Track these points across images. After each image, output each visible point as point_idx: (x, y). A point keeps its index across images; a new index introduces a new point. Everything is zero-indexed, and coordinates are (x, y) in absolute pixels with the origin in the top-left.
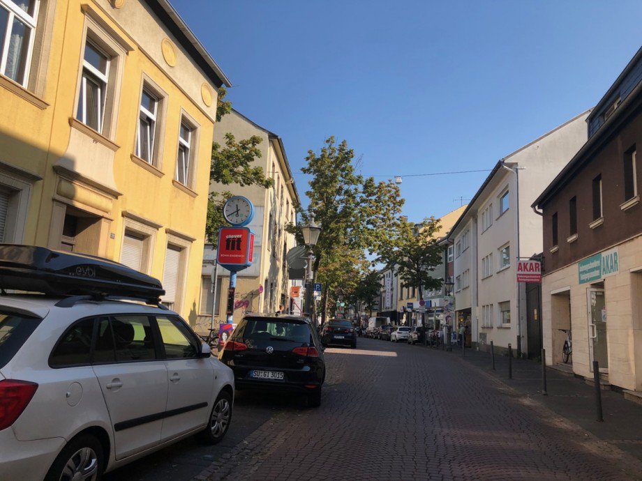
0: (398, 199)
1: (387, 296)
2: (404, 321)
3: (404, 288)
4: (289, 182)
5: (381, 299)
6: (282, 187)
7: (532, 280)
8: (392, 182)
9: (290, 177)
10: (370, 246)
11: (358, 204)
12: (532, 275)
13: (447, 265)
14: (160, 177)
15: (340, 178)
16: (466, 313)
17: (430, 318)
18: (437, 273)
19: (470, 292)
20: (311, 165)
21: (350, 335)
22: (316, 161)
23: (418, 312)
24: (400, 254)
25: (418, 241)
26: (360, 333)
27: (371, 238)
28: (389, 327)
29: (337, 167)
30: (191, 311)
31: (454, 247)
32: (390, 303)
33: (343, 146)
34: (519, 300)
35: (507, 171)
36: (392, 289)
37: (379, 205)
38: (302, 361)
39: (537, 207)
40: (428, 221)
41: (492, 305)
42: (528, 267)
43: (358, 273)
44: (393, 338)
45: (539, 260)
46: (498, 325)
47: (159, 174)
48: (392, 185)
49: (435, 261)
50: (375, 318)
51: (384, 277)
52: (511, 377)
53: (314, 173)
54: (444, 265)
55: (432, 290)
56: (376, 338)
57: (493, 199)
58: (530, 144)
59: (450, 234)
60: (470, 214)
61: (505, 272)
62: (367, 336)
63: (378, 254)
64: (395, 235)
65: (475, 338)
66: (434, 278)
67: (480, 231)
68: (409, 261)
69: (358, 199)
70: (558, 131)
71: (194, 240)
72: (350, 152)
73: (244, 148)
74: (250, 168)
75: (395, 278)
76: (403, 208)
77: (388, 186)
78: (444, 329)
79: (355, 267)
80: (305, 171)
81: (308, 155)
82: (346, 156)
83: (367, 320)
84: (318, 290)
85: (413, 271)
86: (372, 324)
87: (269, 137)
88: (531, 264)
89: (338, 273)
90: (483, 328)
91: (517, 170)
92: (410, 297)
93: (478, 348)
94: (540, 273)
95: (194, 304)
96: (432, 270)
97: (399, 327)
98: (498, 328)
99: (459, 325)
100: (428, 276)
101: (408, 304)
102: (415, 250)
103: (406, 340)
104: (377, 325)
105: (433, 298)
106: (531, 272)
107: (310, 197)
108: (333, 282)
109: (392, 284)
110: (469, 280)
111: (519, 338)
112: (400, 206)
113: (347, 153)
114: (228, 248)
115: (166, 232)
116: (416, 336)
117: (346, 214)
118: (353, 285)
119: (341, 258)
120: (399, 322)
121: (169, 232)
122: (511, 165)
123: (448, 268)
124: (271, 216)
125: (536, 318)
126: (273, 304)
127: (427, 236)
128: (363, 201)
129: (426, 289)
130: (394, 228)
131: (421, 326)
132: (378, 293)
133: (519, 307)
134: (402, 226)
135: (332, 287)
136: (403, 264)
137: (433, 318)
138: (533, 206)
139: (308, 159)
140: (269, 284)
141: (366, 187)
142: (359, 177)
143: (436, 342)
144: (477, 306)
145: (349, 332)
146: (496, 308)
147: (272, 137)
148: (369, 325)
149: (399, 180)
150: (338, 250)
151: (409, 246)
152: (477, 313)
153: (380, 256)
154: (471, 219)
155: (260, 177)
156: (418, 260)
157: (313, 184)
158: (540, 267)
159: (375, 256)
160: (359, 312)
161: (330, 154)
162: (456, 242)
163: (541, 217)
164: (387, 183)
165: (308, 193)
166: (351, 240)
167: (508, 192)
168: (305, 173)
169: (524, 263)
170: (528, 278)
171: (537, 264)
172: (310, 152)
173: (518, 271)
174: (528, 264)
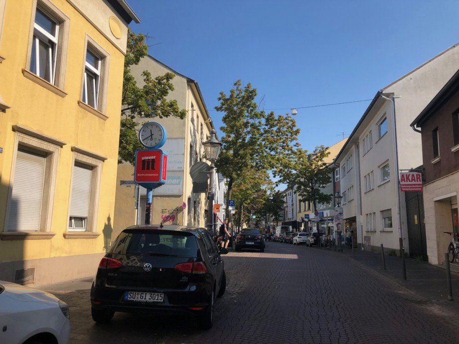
0: (295, 129)
1: (289, 210)
2: (302, 228)
3: (302, 203)
4: (207, 121)
5: (285, 212)
6: (202, 125)
7: (413, 189)
8: (289, 115)
9: (208, 117)
10: (273, 168)
11: (262, 135)
12: (414, 185)
13: (334, 183)
14: (63, 97)
15: (247, 114)
16: (352, 221)
17: (323, 226)
18: (327, 190)
19: (355, 203)
20: (223, 104)
21: (259, 241)
22: (226, 100)
23: (314, 221)
24: (298, 176)
25: (311, 165)
26: (269, 239)
27: (273, 162)
28: (291, 234)
29: (243, 104)
30: (106, 225)
31: (340, 170)
32: (291, 215)
33: (248, 87)
34: (400, 208)
35: (385, 100)
36: (293, 205)
37: (279, 134)
38: (185, 279)
39: (415, 126)
40: (319, 149)
41: (375, 213)
42: (410, 178)
43: (265, 192)
44: (295, 242)
45: (420, 171)
46: (381, 229)
47: (61, 93)
48: (290, 119)
49: (326, 180)
50: (280, 227)
51: (286, 195)
52: (405, 278)
53: (225, 111)
54: (332, 183)
55: (323, 204)
56: (282, 242)
57: (373, 126)
58: (404, 77)
59: (336, 160)
60: (353, 141)
61: (386, 185)
62: (275, 241)
63: (280, 177)
64: (294, 160)
65: (359, 241)
66: (325, 194)
67: (361, 154)
68: (305, 181)
69: (262, 131)
70: (428, 64)
71: (106, 159)
72: (254, 91)
73: (159, 83)
74: (166, 101)
75: (294, 195)
76: (299, 136)
77: (286, 119)
78: (334, 234)
79: (263, 187)
80: (218, 109)
81: (220, 96)
82: (251, 95)
83: (274, 229)
84: (232, 206)
85: (308, 189)
86: (278, 231)
87: (188, 82)
88: (413, 175)
89: (249, 192)
90: (367, 232)
91: (393, 99)
92: (307, 210)
93: (363, 248)
94: (421, 183)
95: (109, 219)
96: (323, 187)
97: (299, 233)
98: (381, 232)
99: (346, 230)
100: (320, 192)
101: (305, 215)
102: (310, 172)
103: (305, 243)
104: (282, 232)
105: (324, 210)
106: (413, 183)
107: (224, 131)
108: (246, 200)
109: (292, 201)
110: (354, 195)
111: (401, 240)
112: (296, 134)
113: (251, 92)
114: (143, 169)
115: (72, 150)
116: (313, 240)
117: (253, 142)
118: (261, 202)
119: (251, 180)
120: (299, 229)
121: (74, 150)
122: (388, 95)
123: (336, 186)
124: (191, 146)
125: (416, 223)
126: (197, 218)
127: (318, 161)
128: (266, 132)
129: (319, 203)
130: (292, 156)
131: (316, 231)
132: (282, 208)
133: (400, 214)
134: (298, 153)
135: (246, 204)
136: (300, 183)
137: (325, 226)
138: (412, 125)
139: (220, 99)
140: (192, 201)
141: (267, 120)
142: (262, 112)
143: (329, 244)
144: (361, 214)
145: (259, 239)
146: (379, 216)
147: (190, 82)
148: (277, 232)
149: (295, 111)
150: (248, 173)
151: (305, 169)
152: (361, 220)
153: (282, 178)
154: (354, 146)
155: (174, 109)
156: (312, 180)
157: (225, 120)
158: (421, 178)
159: (278, 178)
160: (268, 223)
161: (238, 95)
162: (341, 165)
163: (420, 134)
164: (285, 116)
165: (222, 128)
166: (257, 164)
167: (386, 119)
168: (218, 111)
169: (406, 175)
170: (411, 188)
171: (419, 175)
172: (221, 94)
173: (402, 181)
174: (409, 175)
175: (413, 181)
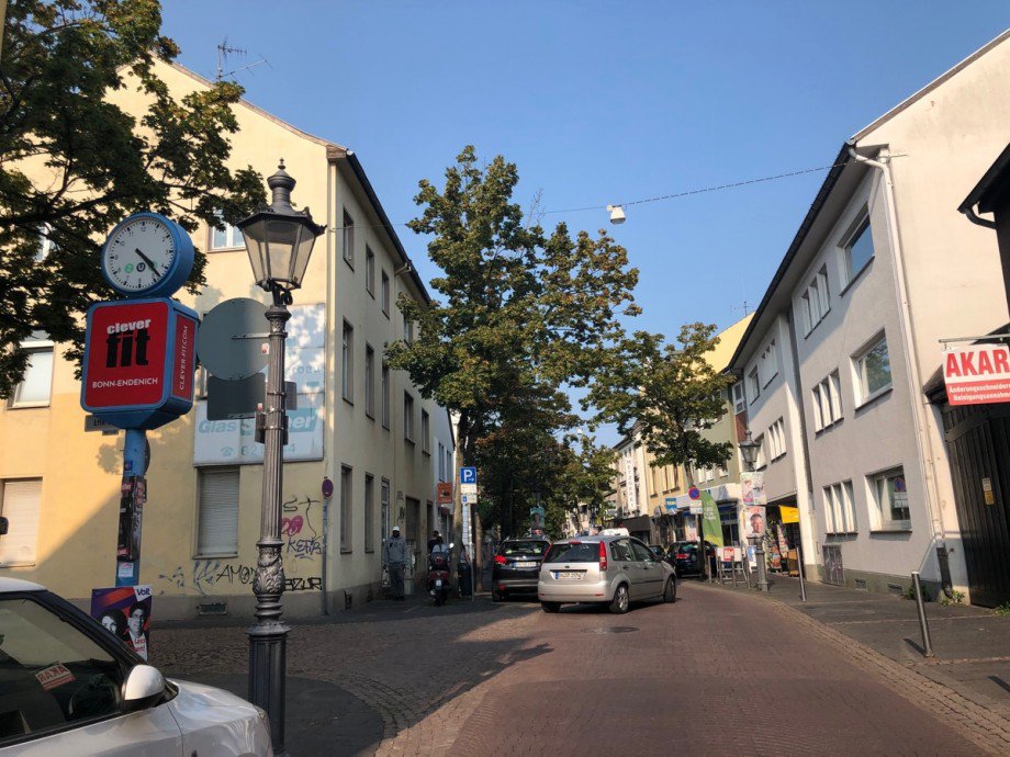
0: (625, 270)
1: (629, 491)
3: (658, 469)
5: (619, 497)
6: (385, 279)
7: (988, 397)
8: (609, 236)
12: (988, 383)
20: (430, 214)
31: (744, 385)
32: (634, 502)
36: (636, 479)
39: (975, 208)
40: (692, 330)
42: (975, 362)
48: (610, 244)
51: (620, 456)
53: (438, 231)
55: (709, 468)
61: (880, 404)
63: (599, 407)
65: (809, 559)
66: (712, 442)
77: (601, 245)
80: (418, 228)
81: (420, 191)
82: (506, 178)
87: (329, 153)
88: (983, 355)
91: (889, 161)
96: (707, 426)
100: (701, 439)
101: (668, 500)
106: (986, 376)
109: (635, 468)
112: (629, 285)
114: (111, 363)
122: (874, 152)
125: (991, 502)
127: (691, 362)
129: (698, 466)
132: (613, 486)
138: (965, 207)
139: (420, 200)
142: (537, 232)
144: (810, 489)
147: (334, 152)
154: (778, 318)
158: (1008, 360)
163: (992, 233)
164: (597, 238)
167: (868, 221)
168: (417, 231)
169: (963, 355)
170: (979, 393)
171: (1003, 352)
172: (423, 184)
173: (949, 375)
174: (971, 354)
175: (986, 372)
